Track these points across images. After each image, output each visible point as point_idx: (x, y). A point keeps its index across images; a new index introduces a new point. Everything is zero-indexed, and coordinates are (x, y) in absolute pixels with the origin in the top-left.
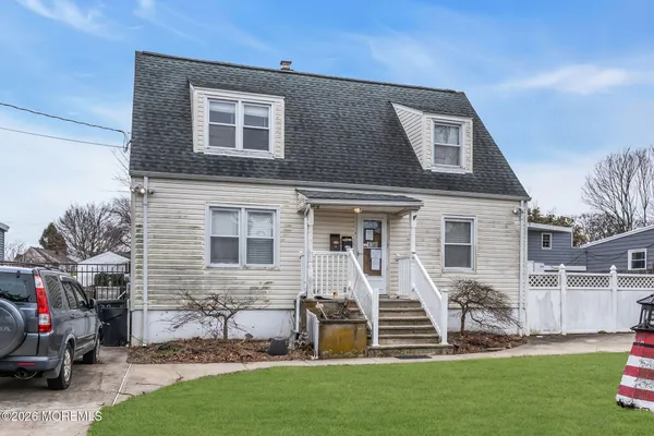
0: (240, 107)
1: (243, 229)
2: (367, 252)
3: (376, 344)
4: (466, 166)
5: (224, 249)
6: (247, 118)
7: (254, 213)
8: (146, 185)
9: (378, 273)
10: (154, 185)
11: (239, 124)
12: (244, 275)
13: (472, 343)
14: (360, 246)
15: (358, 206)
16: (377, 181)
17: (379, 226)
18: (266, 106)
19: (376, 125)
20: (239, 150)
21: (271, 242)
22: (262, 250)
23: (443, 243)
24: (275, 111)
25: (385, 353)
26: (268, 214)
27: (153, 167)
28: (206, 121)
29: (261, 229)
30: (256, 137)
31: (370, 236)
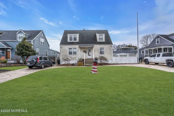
0: (73, 36)
1: (72, 50)
2: (89, 53)
3: (85, 64)
4: (104, 40)
5: (70, 53)
6: (74, 37)
7: (74, 48)
8: (61, 46)
9: (90, 55)
10: (62, 46)
11: (73, 38)
12: (73, 56)
13: (100, 65)
14: (88, 52)
15: (86, 47)
16: (90, 43)
17: (90, 49)
18: (76, 35)
19: (93, 36)
20: (73, 41)
21: (76, 52)
22: (75, 53)
23: (99, 51)
24: (77, 36)
25: (86, 66)
26: (76, 48)
27: (62, 44)
28: (69, 38)
29: (75, 51)
30: (75, 39)
31: (89, 50)
